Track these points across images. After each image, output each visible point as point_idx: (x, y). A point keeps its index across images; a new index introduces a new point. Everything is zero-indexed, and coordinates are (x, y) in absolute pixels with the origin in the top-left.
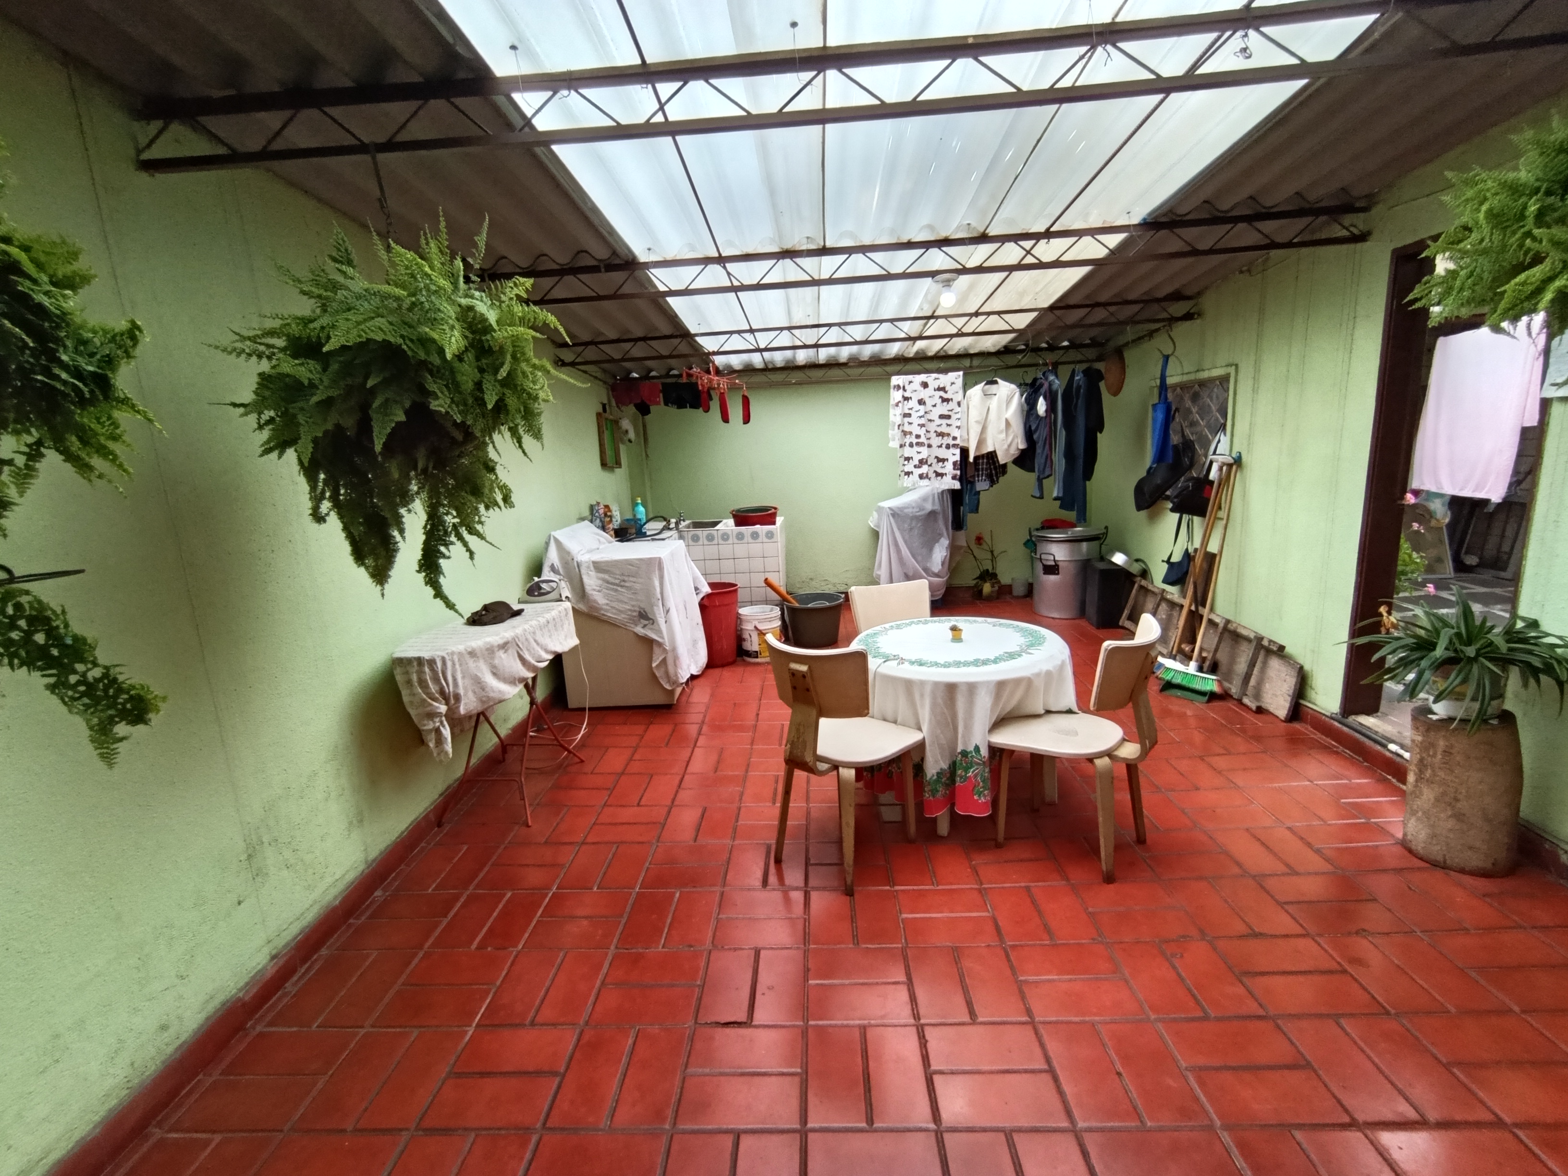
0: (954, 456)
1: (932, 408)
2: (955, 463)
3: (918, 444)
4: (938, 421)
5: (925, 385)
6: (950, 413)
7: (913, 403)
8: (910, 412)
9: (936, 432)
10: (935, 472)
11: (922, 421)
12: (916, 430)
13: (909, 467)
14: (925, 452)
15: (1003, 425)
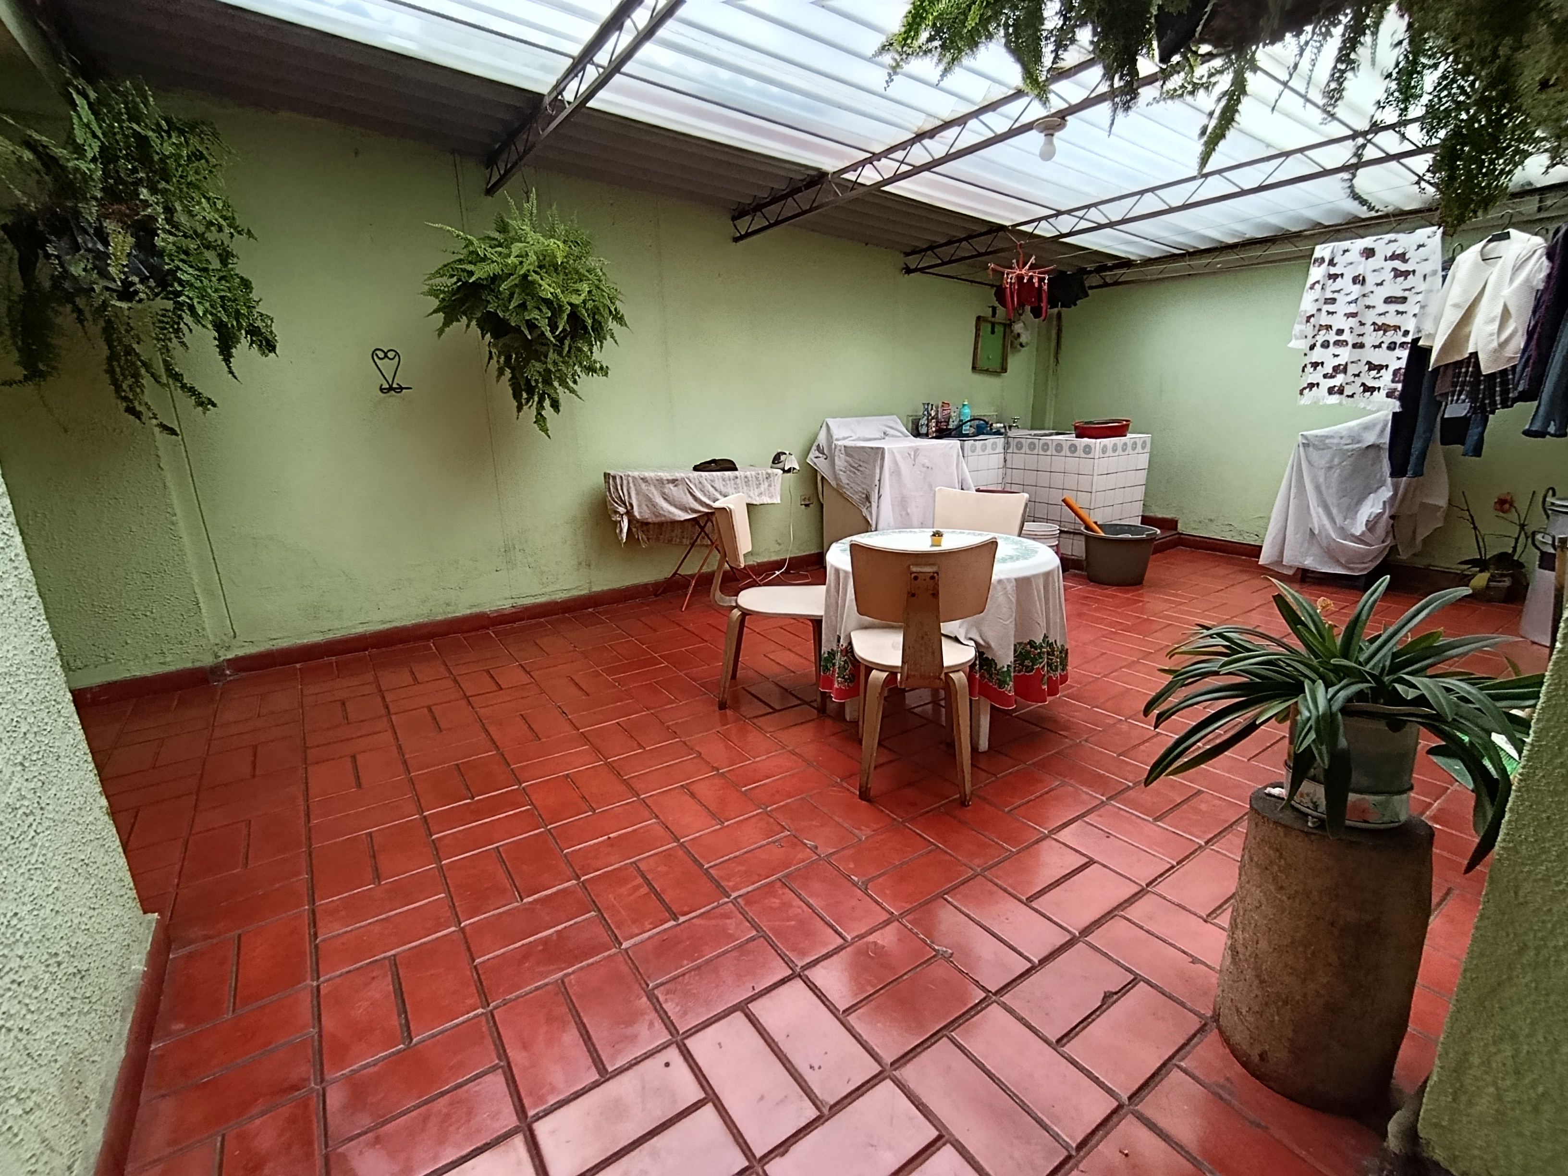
0: (1399, 359)
1: (1374, 288)
2: (1396, 372)
3: (1337, 343)
4: (1382, 308)
5: (1369, 253)
6: (1406, 294)
7: (1344, 283)
8: (1335, 295)
9: (1374, 324)
10: (1363, 384)
11: (1352, 308)
12: (1339, 322)
13: (1315, 376)
14: (1345, 355)
15: (1499, 310)
